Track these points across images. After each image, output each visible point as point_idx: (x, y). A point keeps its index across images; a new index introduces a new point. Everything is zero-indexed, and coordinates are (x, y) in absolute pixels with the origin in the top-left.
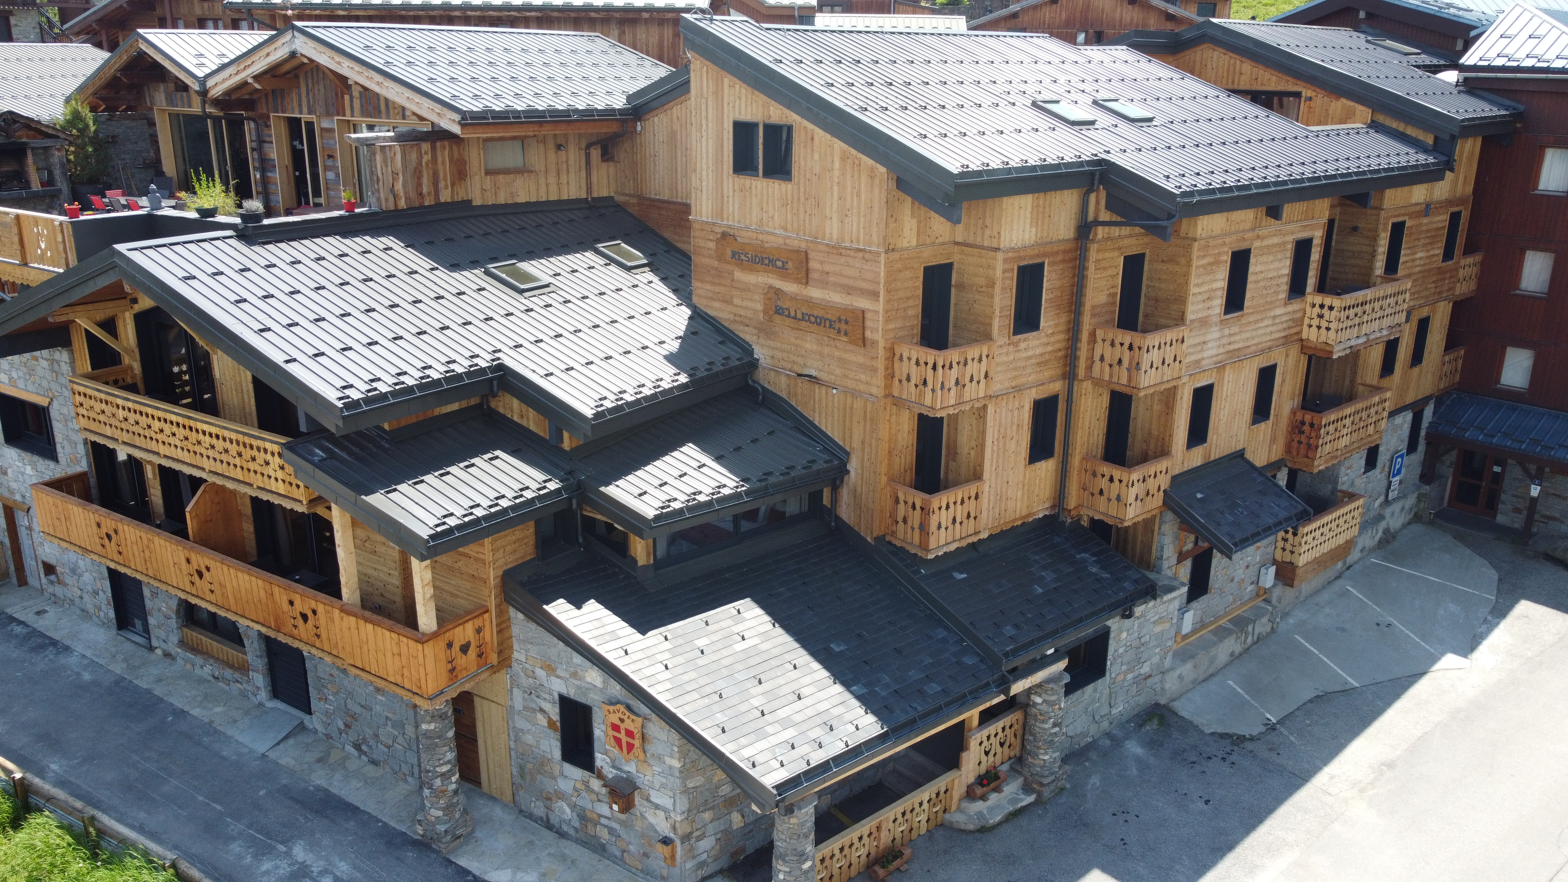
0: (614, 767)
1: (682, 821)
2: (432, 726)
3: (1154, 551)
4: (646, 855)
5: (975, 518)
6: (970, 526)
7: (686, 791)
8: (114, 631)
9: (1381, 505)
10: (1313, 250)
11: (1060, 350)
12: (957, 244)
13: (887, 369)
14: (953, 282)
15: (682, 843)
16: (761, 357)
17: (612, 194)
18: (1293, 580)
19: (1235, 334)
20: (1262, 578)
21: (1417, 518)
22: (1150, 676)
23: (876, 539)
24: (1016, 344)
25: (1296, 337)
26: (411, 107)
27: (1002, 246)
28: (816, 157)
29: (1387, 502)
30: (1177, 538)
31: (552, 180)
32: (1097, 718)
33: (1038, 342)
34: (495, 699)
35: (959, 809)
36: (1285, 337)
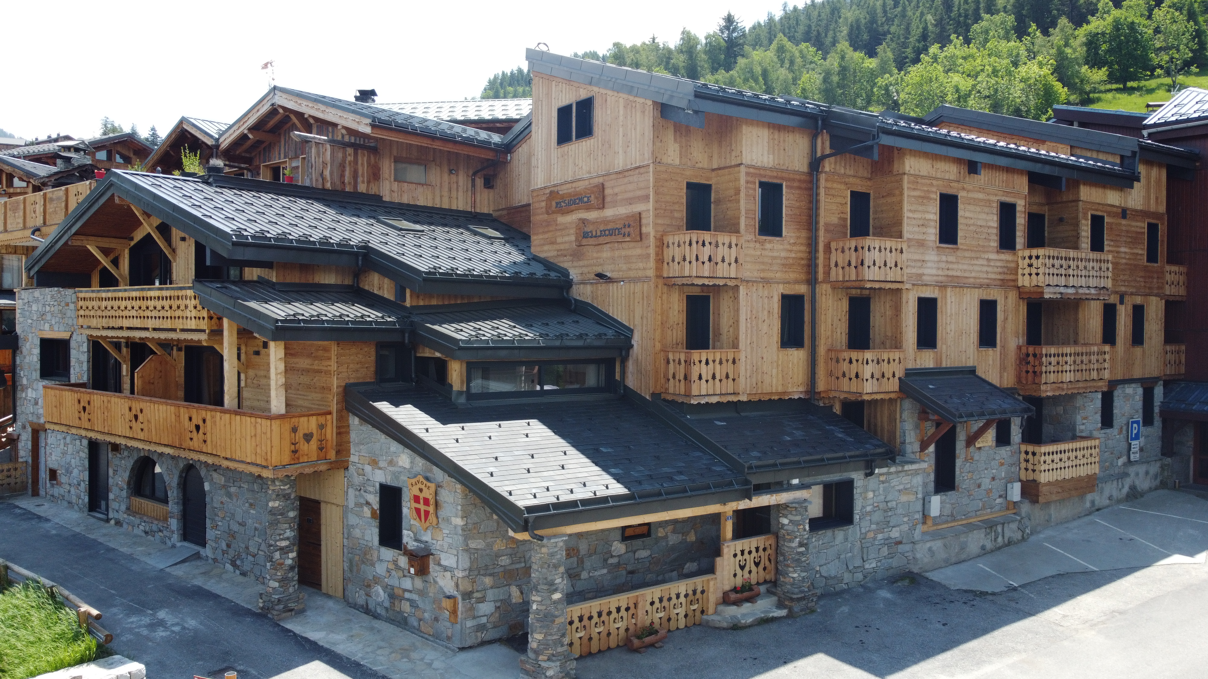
0: (416, 540)
1: (463, 577)
2: (277, 504)
3: (898, 437)
4: (436, 619)
5: (734, 380)
6: (729, 387)
7: (467, 550)
8: (86, 514)
9: (1124, 464)
10: (1018, 215)
11: (802, 259)
12: (713, 170)
13: (657, 254)
14: (712, 200)
15: (463, 599)
16: (575, 276)
17: (491, 212)
18: (1037, 496)
19: (951, 262)
20: (1009, 492)
21: (1163, 485)
22: (900, 543)
23: (653, 395)
24: (762, 243)
25: (1012, 284)
26: (341, 122)
27: (744, 162)
28: (609, 112)
29: (1129, 462)
30: (917, 427)
31: (445, 194)
32: (851, 568)
33: (782, 247)
34: (335, 501)
35: (716, 612)
36: (1002, 280)
